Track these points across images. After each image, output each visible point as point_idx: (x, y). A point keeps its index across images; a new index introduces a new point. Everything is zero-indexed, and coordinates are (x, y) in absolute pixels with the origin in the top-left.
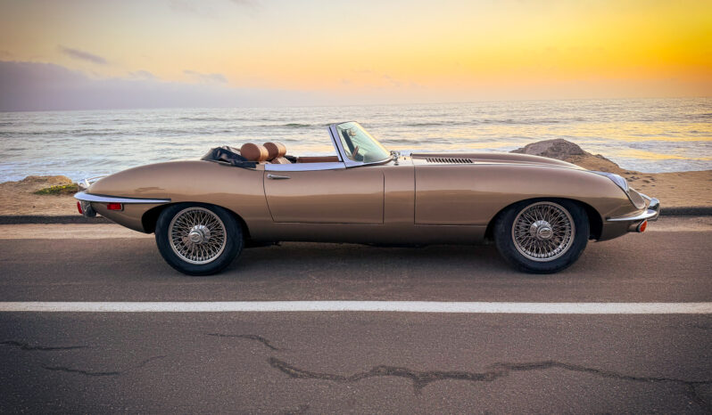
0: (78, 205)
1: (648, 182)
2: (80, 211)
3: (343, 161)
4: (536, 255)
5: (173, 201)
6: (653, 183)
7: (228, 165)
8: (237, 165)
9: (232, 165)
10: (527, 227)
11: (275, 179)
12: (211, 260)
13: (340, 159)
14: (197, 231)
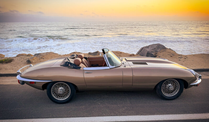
0: (18, 81)
1: (186, 59)
2: (19, 83)
3: (109, 66)
4: (167, 94)
5: (53, 81)
6: (187, 59)
7: (71, 68)
8: (74, 68)
9: (72, 68)
10: (165, 86)
11: (87, 73)
12: (65, 99)
13: (108, 66)
14: (61, 89)
